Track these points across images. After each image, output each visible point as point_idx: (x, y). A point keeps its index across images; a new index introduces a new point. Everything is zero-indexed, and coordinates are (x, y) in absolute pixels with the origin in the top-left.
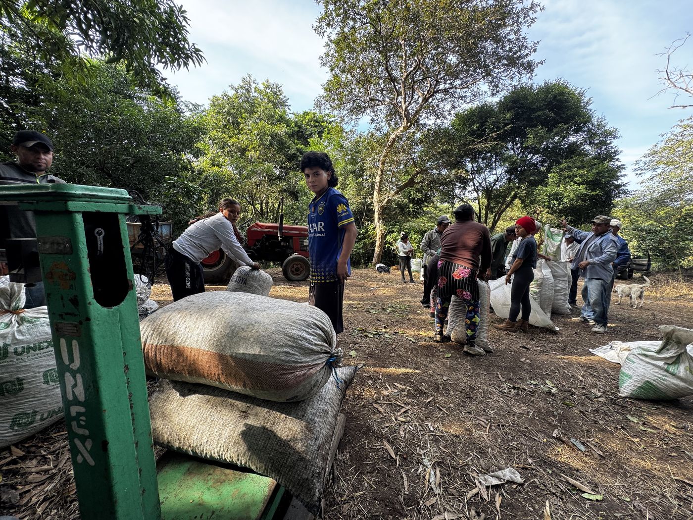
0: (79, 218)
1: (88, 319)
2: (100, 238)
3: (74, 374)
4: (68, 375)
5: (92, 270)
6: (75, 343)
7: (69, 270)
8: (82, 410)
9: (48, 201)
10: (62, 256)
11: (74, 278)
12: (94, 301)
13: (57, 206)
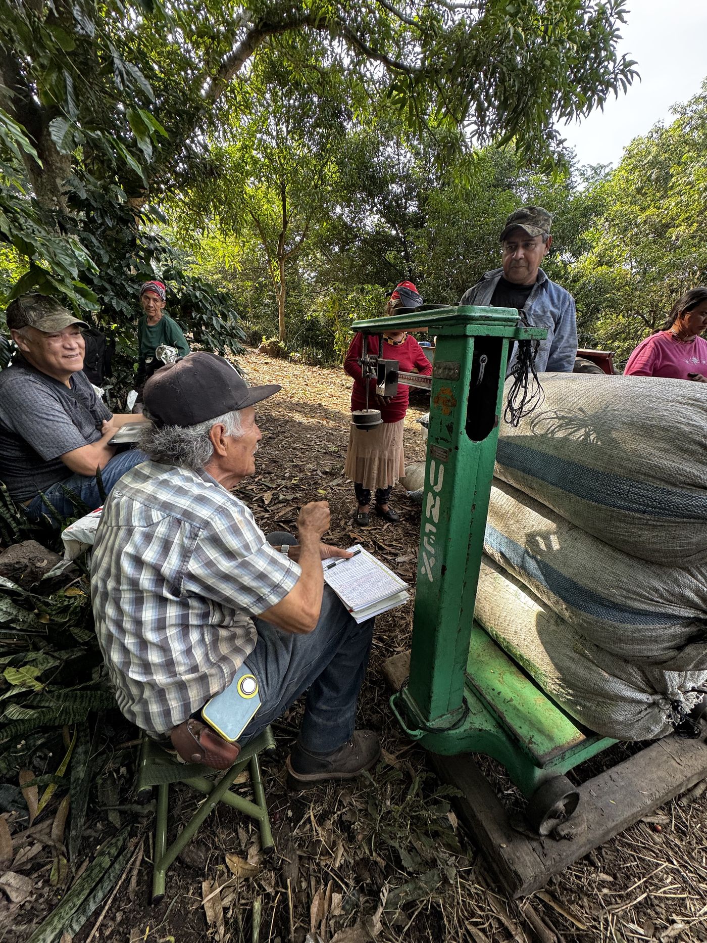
0: (471, 342)
1: (457, 448)
2: (483, 365)
3: (435, 495)
4: (430, 494)
5: (470, 399)
6: (442, 467)
7: (452, 396)
8: (434, 530)
9: (451, 325)
10: (449, 382)
11: (454, 405)
12: (464, 431)
13: (456, 331)
